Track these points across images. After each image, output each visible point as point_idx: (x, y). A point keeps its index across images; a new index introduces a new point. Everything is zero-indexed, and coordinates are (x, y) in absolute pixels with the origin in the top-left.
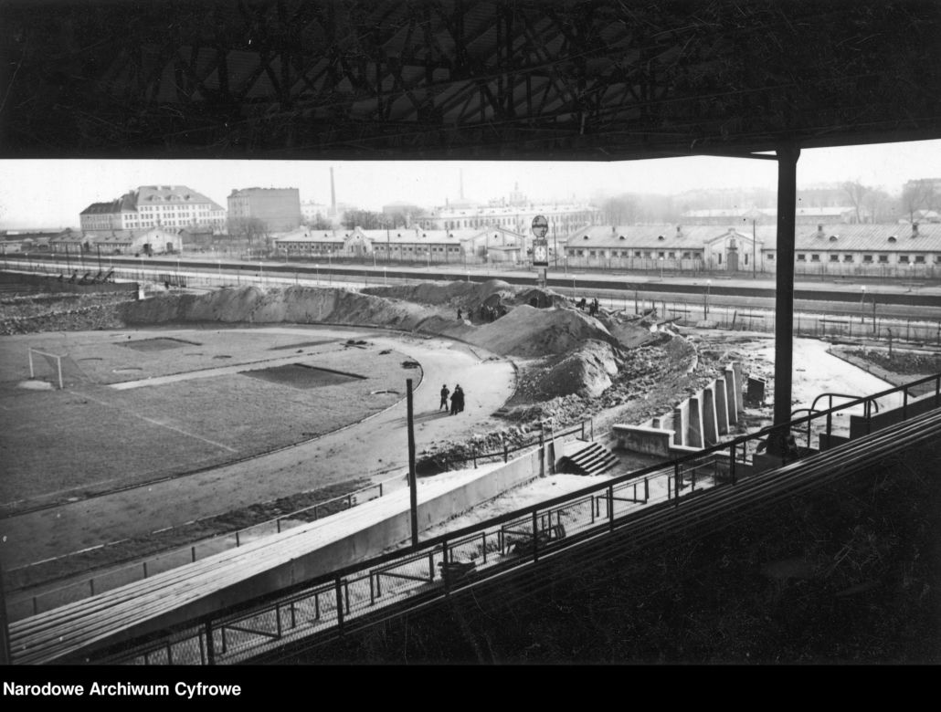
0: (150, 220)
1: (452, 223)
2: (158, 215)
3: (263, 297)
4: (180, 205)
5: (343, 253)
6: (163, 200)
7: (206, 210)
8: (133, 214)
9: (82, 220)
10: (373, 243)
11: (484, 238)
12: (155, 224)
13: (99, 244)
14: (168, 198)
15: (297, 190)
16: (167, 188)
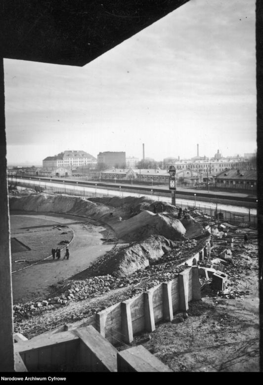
0: (68, 163)
1: (180, 166)
2: (71, 162)
3: (44, 200)
4: (80, 158)
5: (126, 178)
6: (73, 156)
7: (90, 160)
8: (61, 161)
9: (43, 163)
10: (137, 175)
11: (182, 174)
12: (70, 165)
13: (41, 172)
14: (76, 155)
15: (125, 153)
16: (75, 152)
